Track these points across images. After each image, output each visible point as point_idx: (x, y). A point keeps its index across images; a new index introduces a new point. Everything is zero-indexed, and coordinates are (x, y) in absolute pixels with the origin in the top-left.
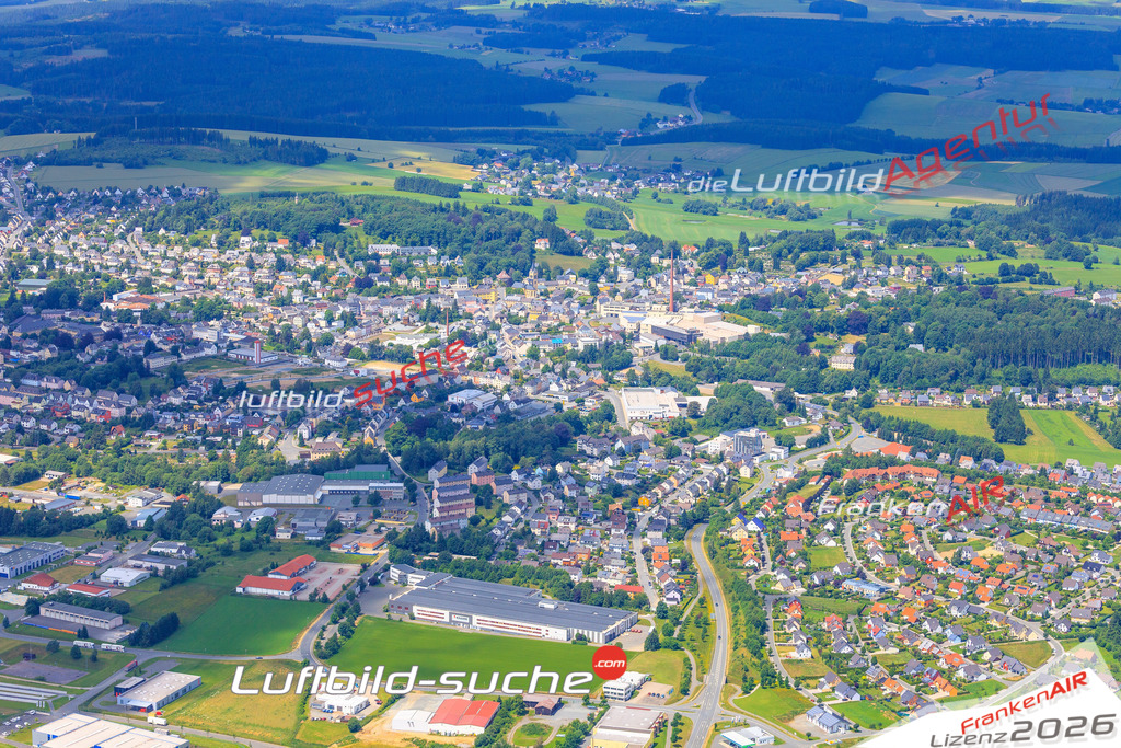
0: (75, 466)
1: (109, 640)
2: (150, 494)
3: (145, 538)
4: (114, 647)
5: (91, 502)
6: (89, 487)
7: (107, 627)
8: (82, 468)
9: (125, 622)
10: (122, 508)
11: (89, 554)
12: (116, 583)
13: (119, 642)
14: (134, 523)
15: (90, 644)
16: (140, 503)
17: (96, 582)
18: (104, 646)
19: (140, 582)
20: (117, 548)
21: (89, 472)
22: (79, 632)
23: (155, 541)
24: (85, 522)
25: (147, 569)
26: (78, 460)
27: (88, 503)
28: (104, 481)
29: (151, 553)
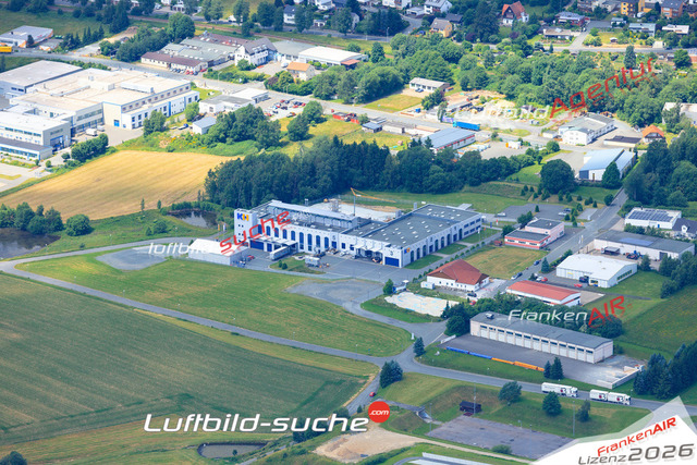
0: (457, 71)
1: (600, 383)
2: (595, 122)
3: (609, 201)
4: (613, 396)
5: (500, 135)
6: (488, 107)
7: (591, 359)
8: (472, 76)
9: (618, 351)
10: (556, 148)
11: (528, 229)
12: (585, 280)
13: (616, 388)
14: (584, 173)
15: (570, 390)
16: (583, 138)
17: (549, 276)
18: (595, 394)
19: (624, 279)
20: (567, 218)
21: (483, 83)
22: (548, 367)
23: (628, 208)
24: (500, 170)
25: (629, 256)
26: (462, 61)
27: (495, 136)
28: (510, 97)
29: (629, 229)
